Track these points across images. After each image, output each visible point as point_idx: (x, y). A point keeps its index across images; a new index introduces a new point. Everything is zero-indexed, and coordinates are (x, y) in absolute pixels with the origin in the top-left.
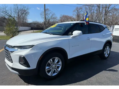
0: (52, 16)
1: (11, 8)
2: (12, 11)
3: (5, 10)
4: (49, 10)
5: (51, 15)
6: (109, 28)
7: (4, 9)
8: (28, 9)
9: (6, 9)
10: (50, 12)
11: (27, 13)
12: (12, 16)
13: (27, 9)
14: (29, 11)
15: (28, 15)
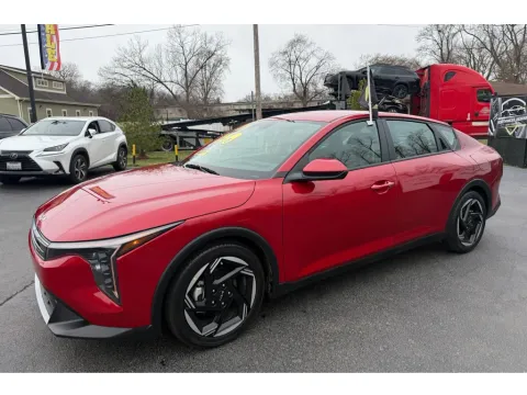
0: (318, 68)
1: (159, 48)
2: (164, 61)
3: (137, 60)
4: (304, 42)
5: (313, 62)
6: (521, 108)
7: (133, 55)
8: (221, 47)
9: (144, 54)
10: (309, 50)
11: (220, 61)
12: (162, 79)
13: (219, 47)
14: (229, 55)
15: (226, 71)
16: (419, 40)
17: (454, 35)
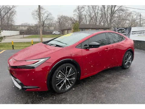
0: (47, 17)
6: (124, 31)
8: (14, 7)
10: (44, 11)
11: (13, 12)
14: (16, 10)
15: (15, 15)
16: (74, 12)
17: (82, 12)
